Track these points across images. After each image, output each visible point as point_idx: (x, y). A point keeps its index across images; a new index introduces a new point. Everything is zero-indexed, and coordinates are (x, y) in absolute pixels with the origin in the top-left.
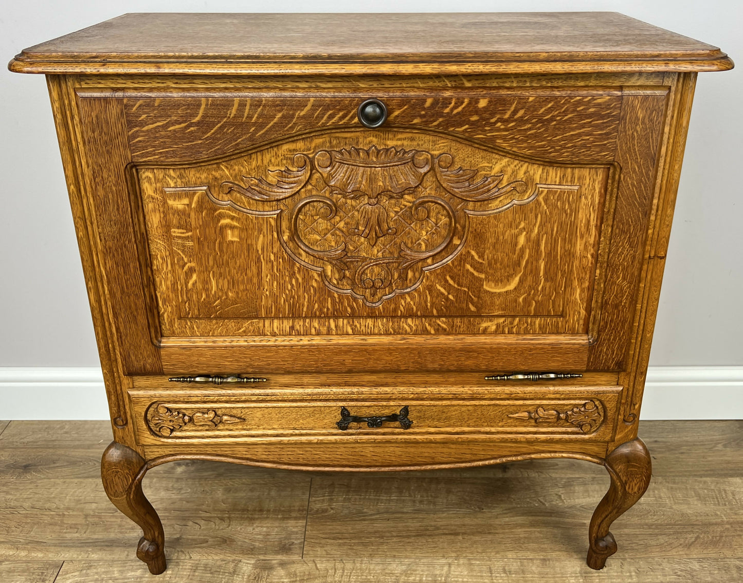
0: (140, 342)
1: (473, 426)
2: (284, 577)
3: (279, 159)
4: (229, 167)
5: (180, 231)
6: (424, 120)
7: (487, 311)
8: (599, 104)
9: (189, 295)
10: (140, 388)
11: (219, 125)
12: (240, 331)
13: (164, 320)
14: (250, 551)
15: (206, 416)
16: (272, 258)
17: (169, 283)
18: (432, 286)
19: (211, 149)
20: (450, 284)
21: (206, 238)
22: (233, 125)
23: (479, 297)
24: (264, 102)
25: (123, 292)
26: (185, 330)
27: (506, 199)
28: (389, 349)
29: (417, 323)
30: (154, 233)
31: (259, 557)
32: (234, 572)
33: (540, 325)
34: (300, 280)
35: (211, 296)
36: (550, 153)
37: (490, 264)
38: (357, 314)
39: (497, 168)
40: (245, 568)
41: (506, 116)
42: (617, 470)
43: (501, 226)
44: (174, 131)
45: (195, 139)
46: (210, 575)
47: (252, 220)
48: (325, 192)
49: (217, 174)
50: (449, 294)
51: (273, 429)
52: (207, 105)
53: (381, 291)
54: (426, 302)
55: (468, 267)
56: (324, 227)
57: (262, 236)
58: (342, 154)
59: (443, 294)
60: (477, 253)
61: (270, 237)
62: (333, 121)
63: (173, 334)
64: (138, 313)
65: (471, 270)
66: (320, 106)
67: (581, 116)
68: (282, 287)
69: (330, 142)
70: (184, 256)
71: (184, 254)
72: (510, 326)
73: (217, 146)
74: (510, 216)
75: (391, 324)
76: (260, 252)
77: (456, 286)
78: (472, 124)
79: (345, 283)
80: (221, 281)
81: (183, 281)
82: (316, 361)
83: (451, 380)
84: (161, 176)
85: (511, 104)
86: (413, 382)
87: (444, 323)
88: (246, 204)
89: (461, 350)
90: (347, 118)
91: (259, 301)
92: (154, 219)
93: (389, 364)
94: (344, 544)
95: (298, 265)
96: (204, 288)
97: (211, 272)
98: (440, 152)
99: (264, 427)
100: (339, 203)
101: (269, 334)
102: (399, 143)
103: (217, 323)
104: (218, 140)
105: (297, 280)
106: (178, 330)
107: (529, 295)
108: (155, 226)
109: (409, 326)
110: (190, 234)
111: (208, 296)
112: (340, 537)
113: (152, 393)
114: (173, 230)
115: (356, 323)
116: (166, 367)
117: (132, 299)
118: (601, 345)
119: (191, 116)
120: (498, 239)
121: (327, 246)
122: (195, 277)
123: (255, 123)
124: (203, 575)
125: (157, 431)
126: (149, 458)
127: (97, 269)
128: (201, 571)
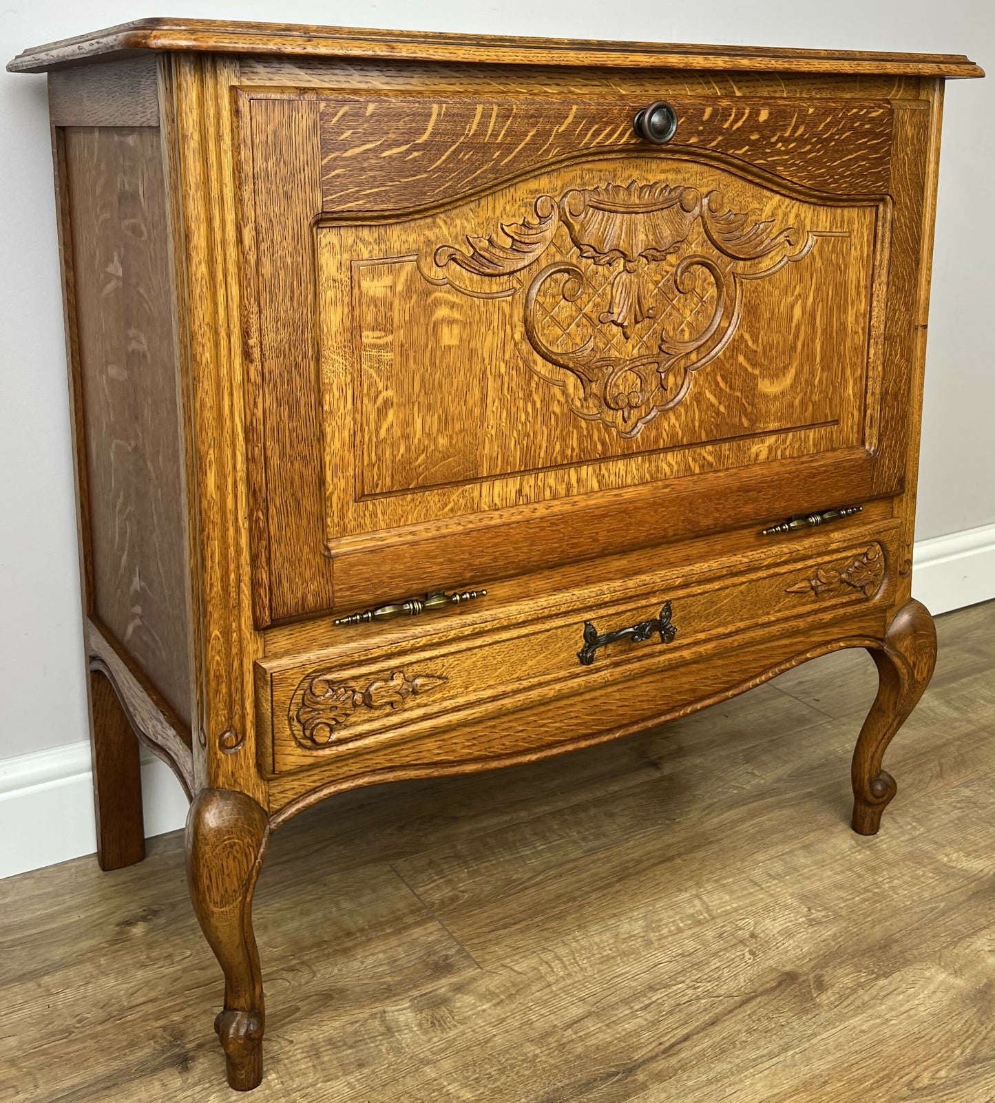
0: (302, 551)
1: (747, 619)
2: (478, 1004)
3: (516, 206)
4: (448, 221)
5: (377, 334)
6: (702, 138)
7: (761, 425)
8: (873, 119)
9: (380, 452)
10: (276, 656)
11: (453, 148)
12: (446, 509)
13: (331, 506)
14: (389, 992)
15: (392, 684)
16: (503, 370)
17: (346, 434)
18: (700, 393)
19: (440, 187)
20: (721, 389)
21: (412, 344)
22: (472, 148)
23: (753, 405)
24: (515, 111)
25: (283, 455)
26: (362, 521)
27: (776, 255)
28: (654, 503)
29: (679, 459)
30: (330, 343)
31: (410, 993)
32: (389, 1029)
33: (814, 439)
34: (538, 405)
35: (413, 448)
36: (830, 183)
37: (765, 351)
38: (609, 454)
39: (768, 210)
40: (402, 1018)
41: (787, 135)
42: (903, 650)
43: (776, 292)
44: (390, 157)
45: (419, 172)
46: (350, 1051)
47: (479, 307)
48: (571, 256)
49: (430, 234)
50: (720, 403)
51: (489, 687)
52: (439, 115)
53: (636, 410)
54: (693, 421)
55: (741, 359)
56: (568, 314)
57: (490, 332)
58: (599, 195)
59: (713, 405)
60: (751, 337)
61: (501, 334)
62: (598, 140)
63: (344, 531)
64: (303, 494)
65: (745, 364)
66: (584, 118)
67: (859, 133)
68: (512, 420)
69: (582, 178)
70: (378, 380)
71: (378, 375)
72: (783, 447)
73: (447, 182)
74: (785, 277)
75: (647, 465)
76: (487, 361)
77: (728, 390)
78: (753, 144)
79: (591, 405)
80: (428, 418)
81: (372, 425)
82: (561, 541)
83: (719, 547)
84: (350, 241)
85: (792, 117)
86: (672, 560)
87: (710, 453)
88: (467, 283)
89: (740, 489)
90: (616, 136)
91: (480, 447)
92: (333, 318)
93: (655, 529)
94: (527, 928)
95: (536, 378)
96: (402, 435)
97: (416, 405)
98: (710, 189)
99: (475, 686)
100: (588, 274)
101: (487, 509)
102: (663, 177)
103: (413, 500)
104: (450, 174)
105: (534, 403)
106: (353, 522)
107: (805, 394)
108: (334, 330)
109: (670, 465)
110: (390, 338)
111: (408, 449)
112: (513, 921)
113: (303, 657)
114: (365, 333)
115: (604, 471)
116: (339, 594)
117: (297, 466)
118: (883, 457)
119: (415, 133)
120: (773, 313)
121: (570, 344)
122: (391, 415)
123: (501, 144)
124: (339, 1055)
125: (305, 737)
126: (275, 806)
127: (228, 423)
128: (329, 1052)
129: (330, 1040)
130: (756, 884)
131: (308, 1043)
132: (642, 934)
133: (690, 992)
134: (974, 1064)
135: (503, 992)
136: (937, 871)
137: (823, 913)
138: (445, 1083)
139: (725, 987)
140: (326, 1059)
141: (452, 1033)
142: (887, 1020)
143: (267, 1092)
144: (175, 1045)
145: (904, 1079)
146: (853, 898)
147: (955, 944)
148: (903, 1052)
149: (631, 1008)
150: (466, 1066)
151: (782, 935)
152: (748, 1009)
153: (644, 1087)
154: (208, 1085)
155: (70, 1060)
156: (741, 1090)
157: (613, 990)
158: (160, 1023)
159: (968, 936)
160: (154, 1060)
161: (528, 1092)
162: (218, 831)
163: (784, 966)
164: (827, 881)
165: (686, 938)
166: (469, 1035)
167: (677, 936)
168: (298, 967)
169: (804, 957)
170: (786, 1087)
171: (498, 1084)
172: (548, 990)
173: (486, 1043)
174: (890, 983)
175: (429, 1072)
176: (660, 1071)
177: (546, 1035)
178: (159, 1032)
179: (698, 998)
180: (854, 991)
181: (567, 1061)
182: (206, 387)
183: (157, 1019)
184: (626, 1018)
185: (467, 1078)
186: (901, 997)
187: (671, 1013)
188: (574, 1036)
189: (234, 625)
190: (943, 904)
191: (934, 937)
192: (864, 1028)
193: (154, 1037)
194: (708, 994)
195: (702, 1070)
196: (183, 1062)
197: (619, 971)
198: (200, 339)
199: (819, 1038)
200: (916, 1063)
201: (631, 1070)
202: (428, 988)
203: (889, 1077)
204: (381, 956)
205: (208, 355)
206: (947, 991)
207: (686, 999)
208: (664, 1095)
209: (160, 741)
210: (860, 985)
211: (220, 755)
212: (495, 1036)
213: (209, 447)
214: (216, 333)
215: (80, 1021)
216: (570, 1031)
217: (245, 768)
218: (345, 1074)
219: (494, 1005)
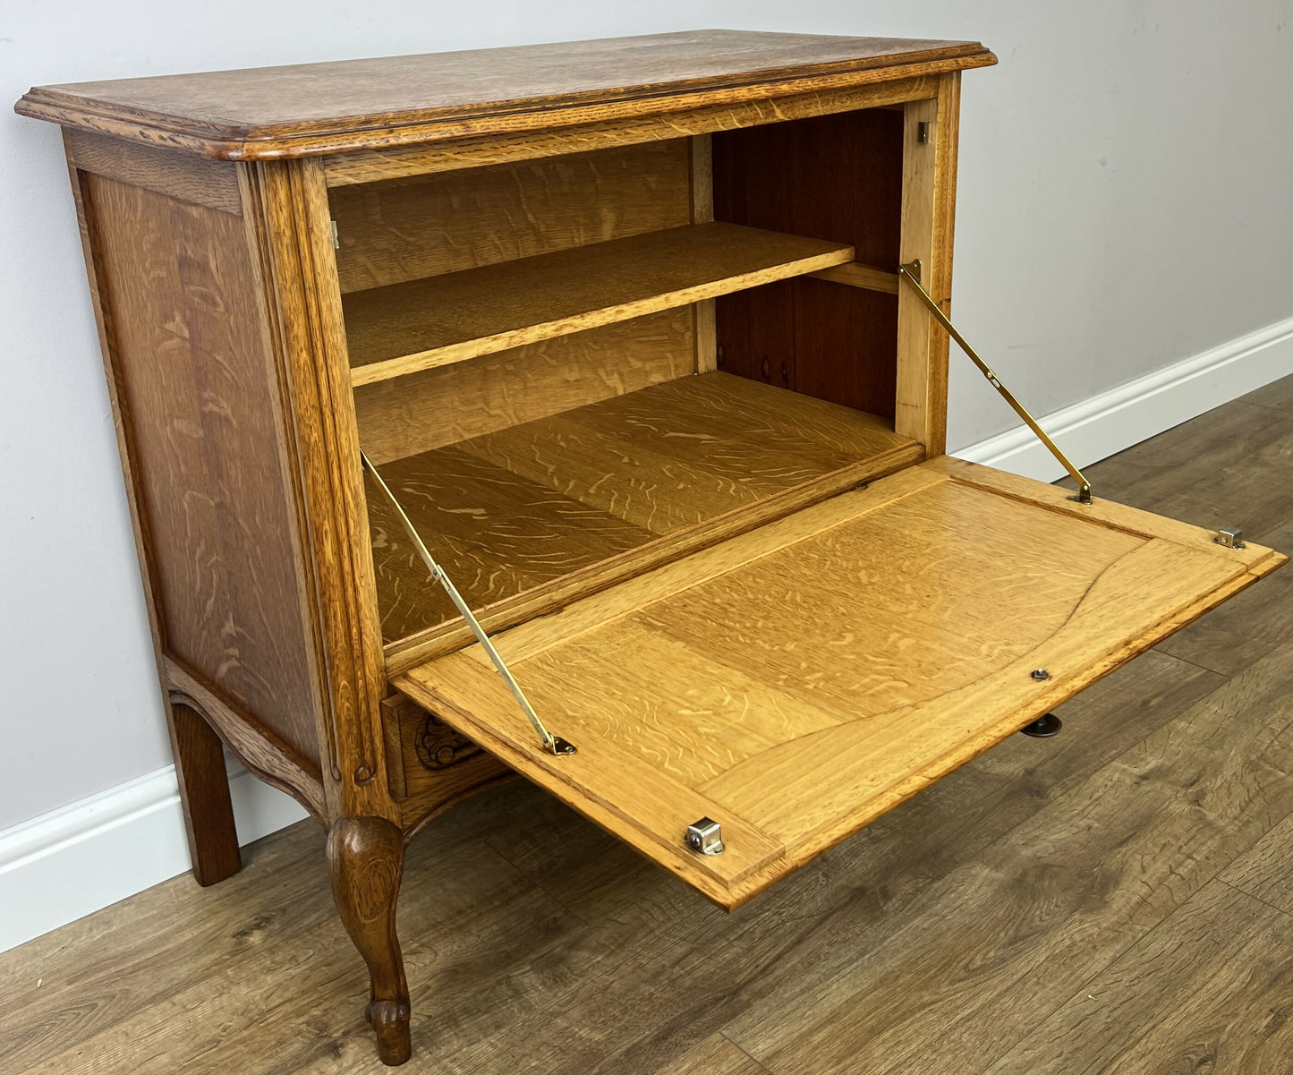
2: (593, 957)
14: (508, 960)
31: (529, 958)
32: (517, 992)
40: (526, 980)
46: (486, 1016)
94: (623, 882)
112: (609, 878)
124: (477, 1021)
125: (432, 761)
126: (408, 823)
127: (339, 494)
128: (466, 1020)
129: (465, 1009)
131: (446, 1015)
133: (776, 917)
134: (1016, 942)
135: (613, 943)
137: (881, 831)
138: (577, 1030)
139: (805, 909)
140: (465, 1026)
141: (574, 987)
142: (944, 917)
143: (419, 1063)
144: (322, 1037)
145: (961, 964)
146: (906, 814)
147: (993, 842)
148: (959, 942)
149: (728, 939)
150: (592, 1013)
152: (827, 925)
153: (748, 1004)
154: (363, 1066)
155: (226, 1065)
156: (830, 994)
157: (709, 926)
158: (302, 1020)
159: (1005, 834)
160: (306, 1053)
161: (650, 1025)
162: (363, 855)
163: (853, 883)
166: (590, 985)
168: (419, 949)
169: (870, 873)
170: (866, 985)
171: (623, 1022)
172: (652, 935)
173: (606, 989)
174: (943, 885)
175: (560, 1022)
176: (760, 990)
177: (657, 975)
178: (304, 1027)
179: (784, 922)
180: (914, 895)
181: (679, 994)
182: (316, 464)
183: (299, 1016)
184: (724, 949)
185: (595, 1022)
186: (953, 895)
187: (761, 938)
188: (682, 972)
189: (359, 673)
190: (982, 808)
191: (976, 839)
192: (925, 926)
193: (300, 1033)
194: (792, 917)
195: (795, 982)
196: (334, 1050)
198: (307, 422)
199: (889, 940)
200: (971, 948)
201: (735, 993)
202: (545, 950)
203: (948, 964)
204: (494, 927)
205: (315, 435)
206: (991, 883)
207: (773, 924)
208: (766, 1009)
209: (278, 773)
210: (919, 890)
211: (356, 788)
212: (612, 982)
213: (324, 518)
214: (322, 413)
215: (224, 1030)
216: (677, 968)
217: (379, 796)
218: (486, 1036)
219: (607, 956)
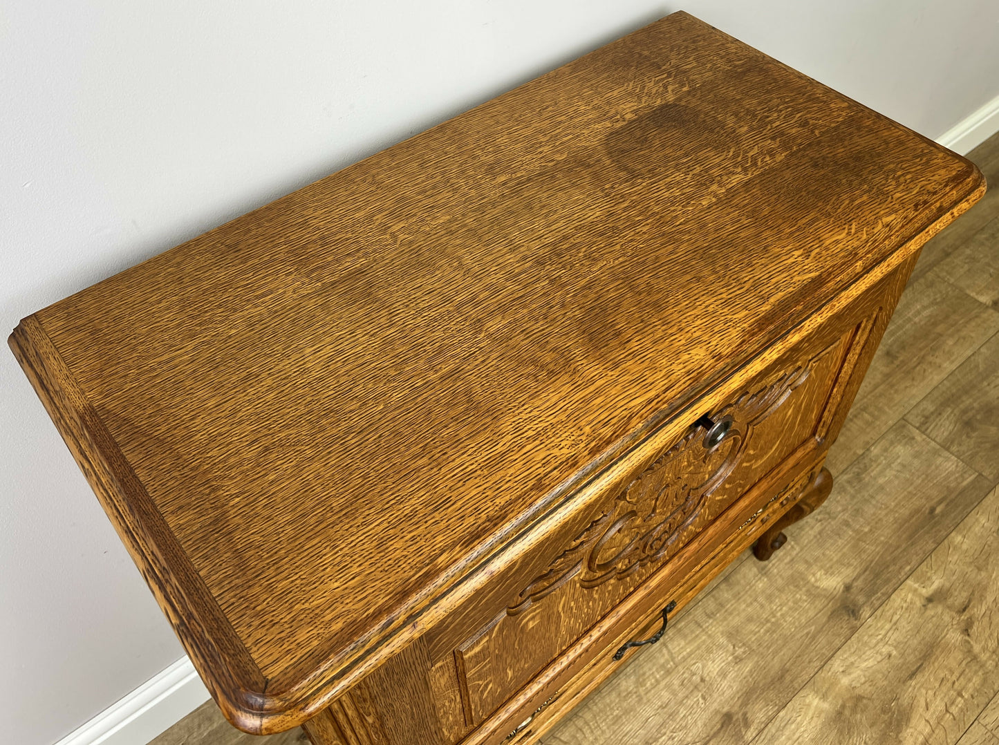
130: (699, 625)
132: (635, 690)
136: (808, 593)
137: (742, 650)
139: (690, 734)
146: (759, 631)
147: (822, 668)
151: (719, 676)
159: (829, 660)
163: (723, 708)
164: (743, 615)
165: (662, 690)
167: (656, 689)
169: (734, 697)
174: (786, 713)
180: (766, 725)
186: (793, 726)
190: (813, 628)
191: (809, 662)
197: (626, 729)
206: (820, 715)
210: (769, 719)
